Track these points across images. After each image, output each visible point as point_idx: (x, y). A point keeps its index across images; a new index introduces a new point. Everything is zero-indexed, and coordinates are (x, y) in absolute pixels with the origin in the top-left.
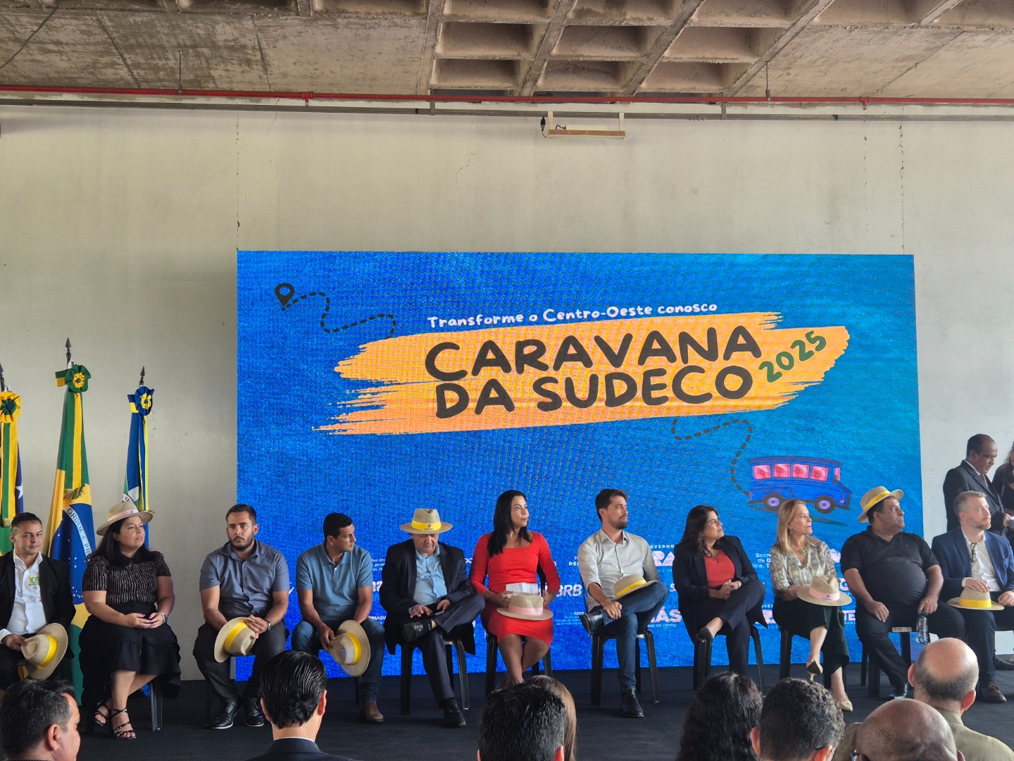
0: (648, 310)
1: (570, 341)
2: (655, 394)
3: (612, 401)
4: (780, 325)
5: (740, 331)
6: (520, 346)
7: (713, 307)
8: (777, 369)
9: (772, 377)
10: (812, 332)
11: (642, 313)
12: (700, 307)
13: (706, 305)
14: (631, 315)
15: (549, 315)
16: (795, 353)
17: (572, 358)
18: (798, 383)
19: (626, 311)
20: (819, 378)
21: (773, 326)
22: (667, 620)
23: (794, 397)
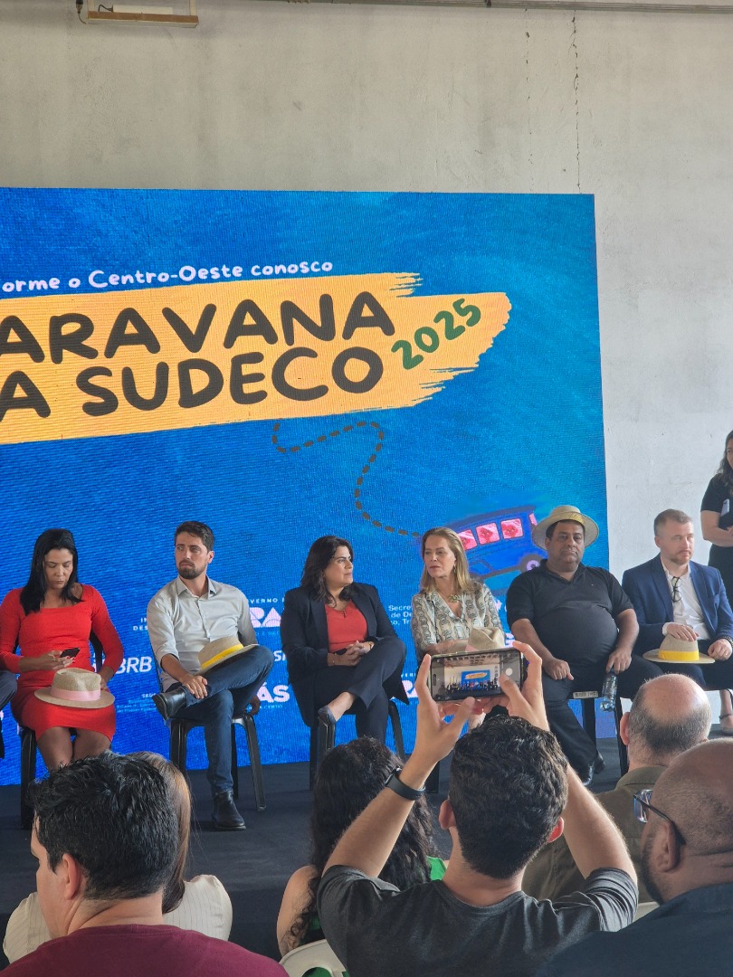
0: (237, 271)
1: (129, 315)
2: (249, 388)
3: (189, 400)
4: (419, 291)
5: (365, 298)
6: (57, 323)
7: (327, 266)
8: (416, 351)
9: (410, 362)
10: (462, 301)
11: (229, 276)
12: (309, 266)
13: (317, 263)
14: (213, 277)
15: (98, 279)
16: (440, 328)
17: (132, 340)
18: (444, 370)
19: (207, 272)
20: (473, 362)
21: (410, 291)
22: (270, 700)
23: (439, 389)
